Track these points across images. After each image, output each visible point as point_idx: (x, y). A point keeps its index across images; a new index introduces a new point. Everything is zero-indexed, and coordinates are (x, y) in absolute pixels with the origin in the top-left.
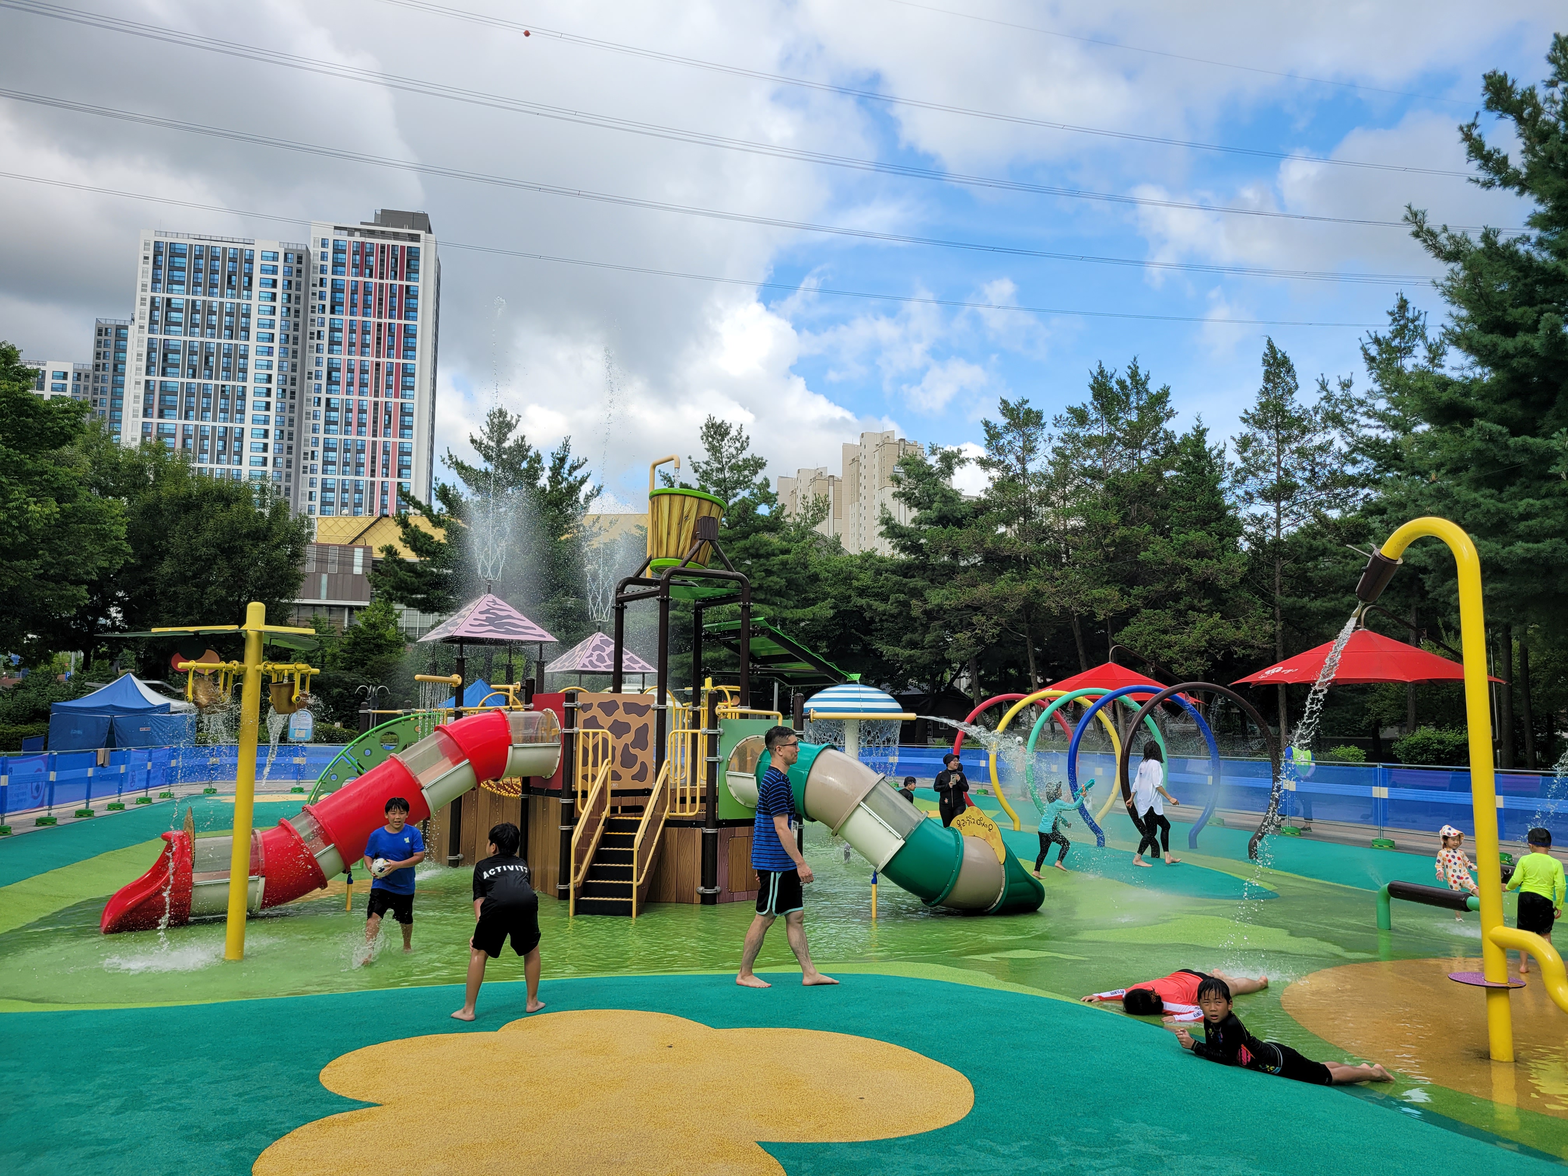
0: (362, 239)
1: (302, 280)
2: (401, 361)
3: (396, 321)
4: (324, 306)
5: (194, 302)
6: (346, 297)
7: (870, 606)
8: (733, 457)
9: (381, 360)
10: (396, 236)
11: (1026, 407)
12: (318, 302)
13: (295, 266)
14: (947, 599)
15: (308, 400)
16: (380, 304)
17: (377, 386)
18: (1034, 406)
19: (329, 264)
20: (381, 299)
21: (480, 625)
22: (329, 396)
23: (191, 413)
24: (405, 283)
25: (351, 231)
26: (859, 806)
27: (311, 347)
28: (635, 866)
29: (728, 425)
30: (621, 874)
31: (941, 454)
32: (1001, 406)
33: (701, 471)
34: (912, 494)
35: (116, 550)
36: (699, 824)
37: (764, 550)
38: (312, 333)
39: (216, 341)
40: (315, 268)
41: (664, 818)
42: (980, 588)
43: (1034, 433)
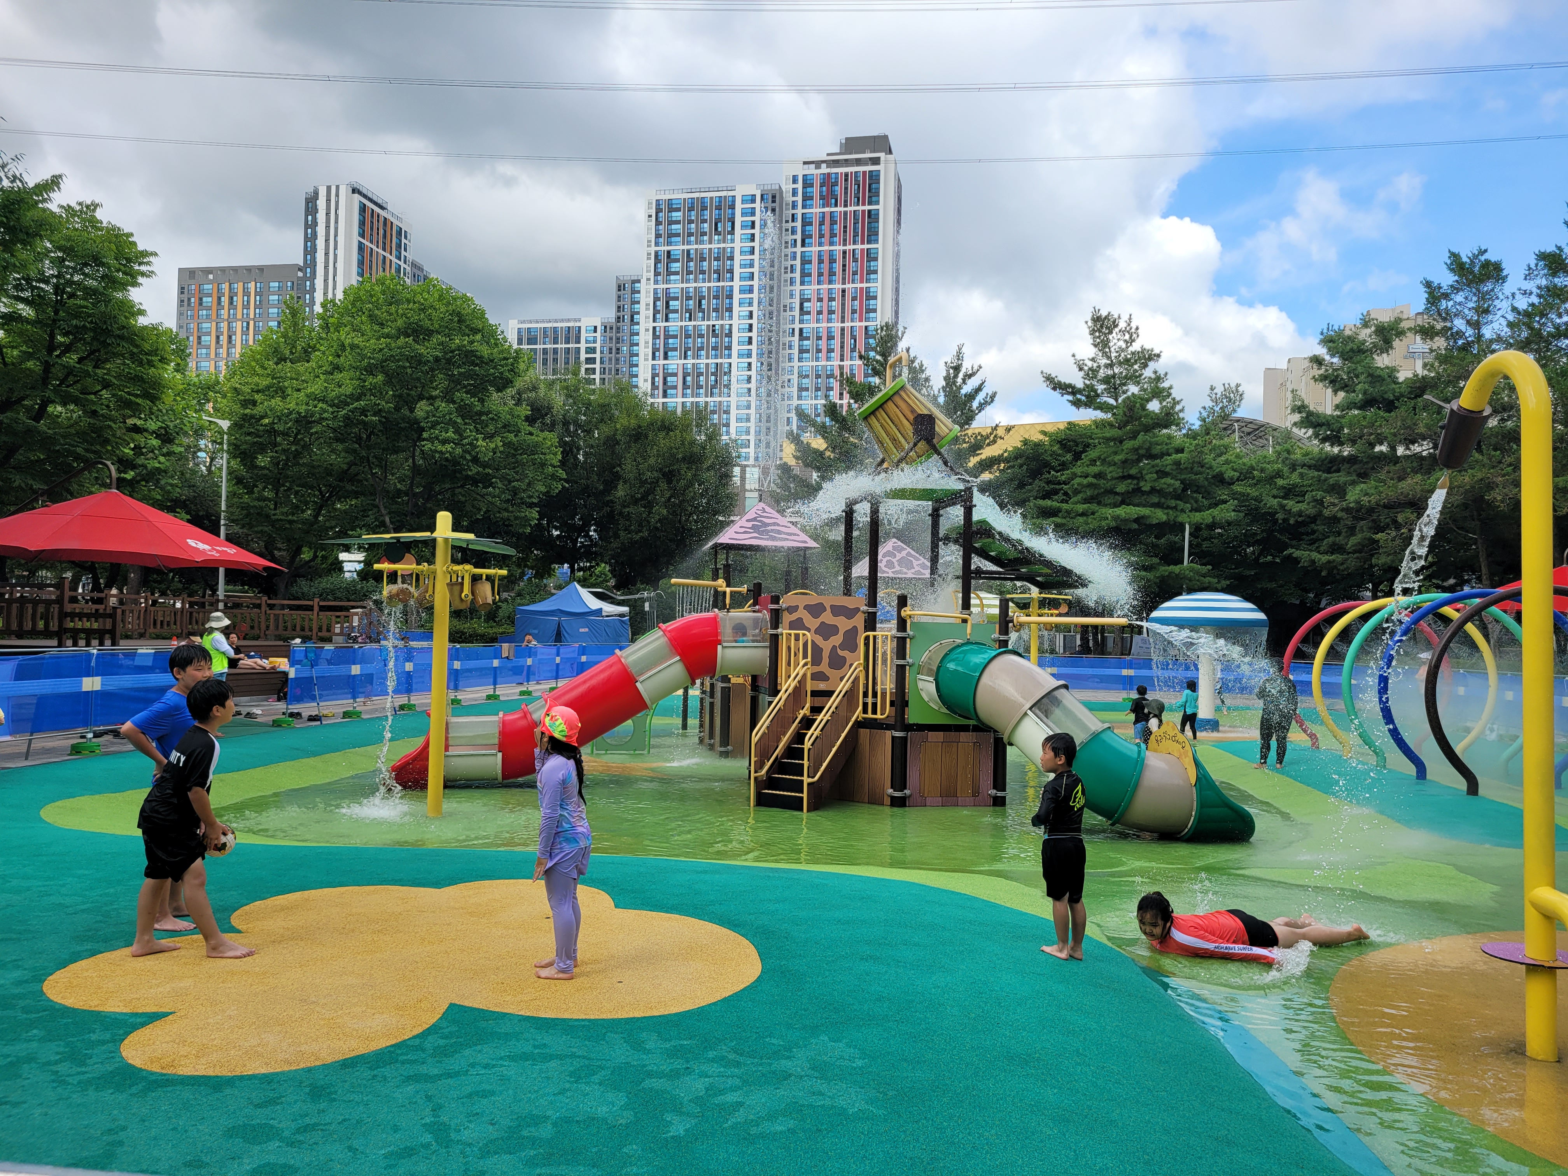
0: (828, 170)
2: (865, 285)
3: (859, 247)
4: (795, 241)
5: (688, 251)
6: (814, 229)
7: (1283, 507)
8: (1123, 350)
9: (847, 286)
10: (858, 162)
11: (1483, 258)
12: (791, 237)
13: (770, 205)
14: (1367, 494)
15: (784, 332)
16: (845, 232)
17: (843, 312)
18: (1492, 256)
19: (799, 198)
20: (845, 227)
21: (745, 532)
22: (802, 326)
23: (689, 353)
24: (867, 208)
25: (818, 164)
26: (1026, 714)
27: (786, 281)
28: (806, 763)
29: (1116, 316)
30: (799, 770)
31: (1376, 326)
32: (1449, 262)
33: (1086, 368)
34: (1337, 376)
35: (553, 477)
36: (889, 727)
37: (1157, 450)
38: (786, 268)
39: (707, 284)
40: (787, 204)
41: (853, 719)
42: (1409, 481)
43: (1492, 290)
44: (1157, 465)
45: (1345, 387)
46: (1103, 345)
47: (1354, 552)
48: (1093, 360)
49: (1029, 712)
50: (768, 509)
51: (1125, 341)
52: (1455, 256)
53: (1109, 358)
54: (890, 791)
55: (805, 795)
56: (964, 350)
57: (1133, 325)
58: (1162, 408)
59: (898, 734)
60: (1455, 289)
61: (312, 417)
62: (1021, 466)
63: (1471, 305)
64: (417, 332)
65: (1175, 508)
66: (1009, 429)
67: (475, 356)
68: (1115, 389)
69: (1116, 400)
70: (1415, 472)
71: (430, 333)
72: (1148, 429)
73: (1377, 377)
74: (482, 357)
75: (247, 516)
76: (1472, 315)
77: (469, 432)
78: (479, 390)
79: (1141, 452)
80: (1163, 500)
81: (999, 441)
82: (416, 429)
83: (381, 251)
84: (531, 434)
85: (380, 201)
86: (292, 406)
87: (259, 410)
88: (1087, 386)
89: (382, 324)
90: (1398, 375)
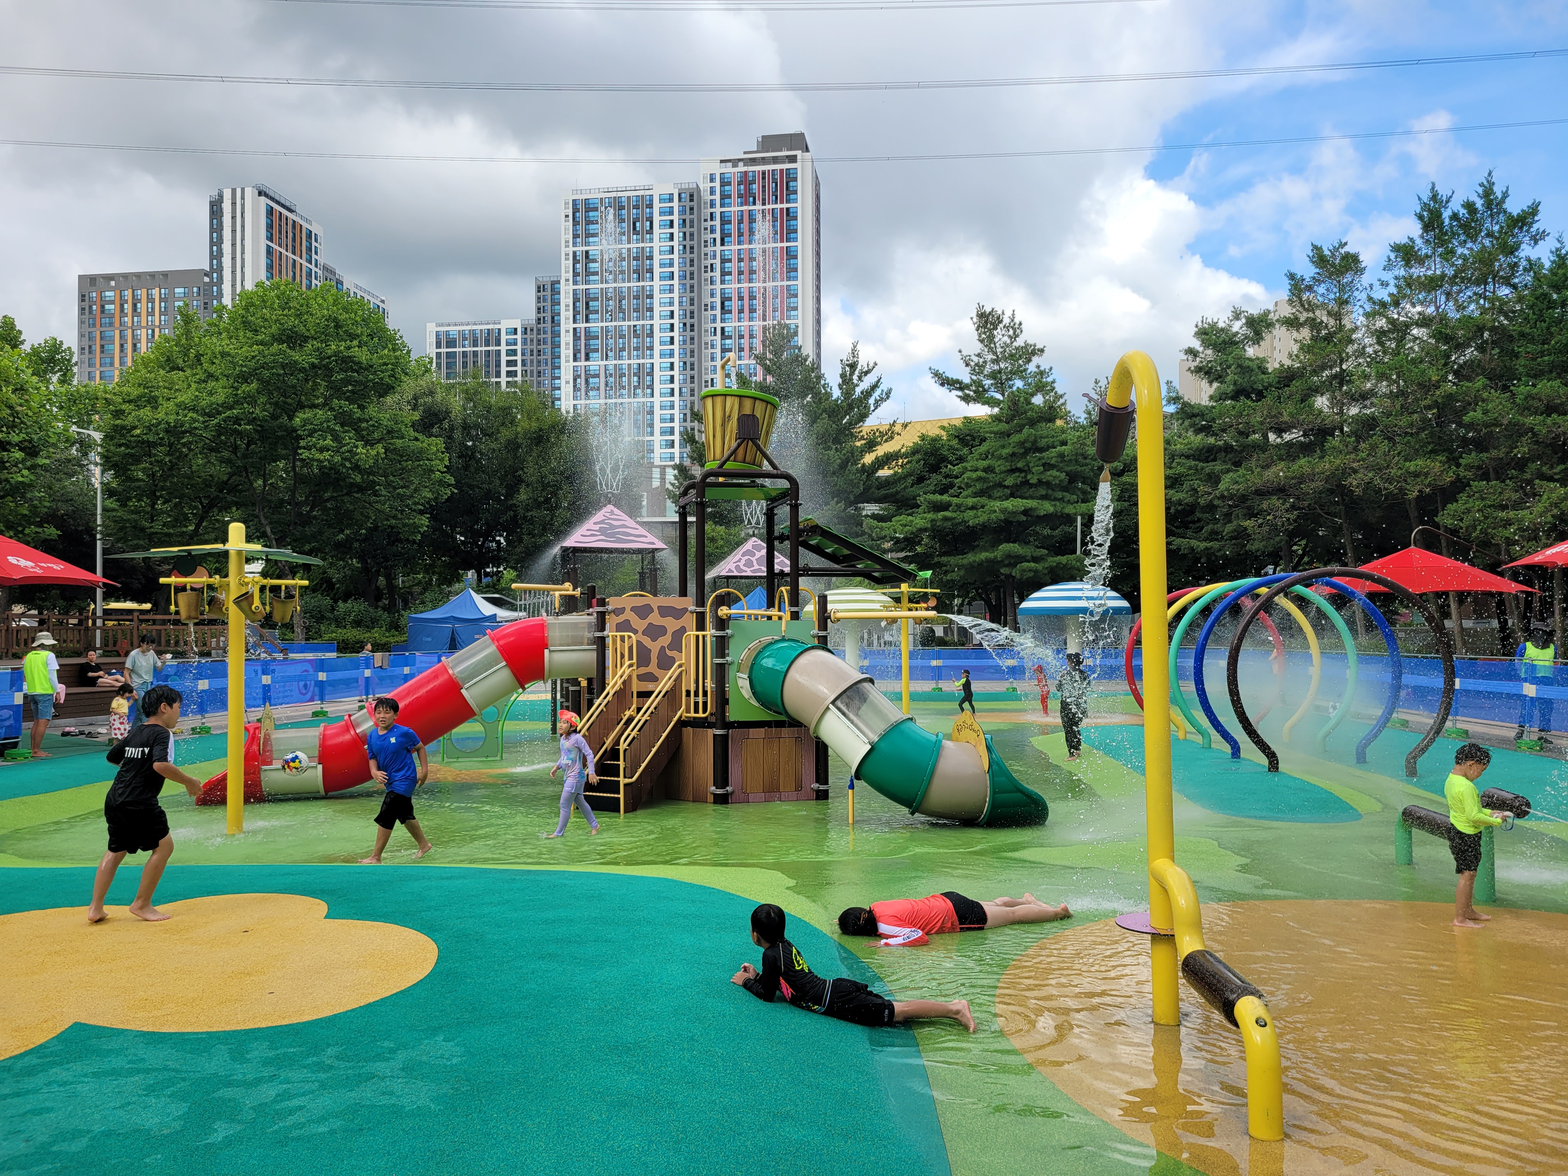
0: (745, 169)
1: (695, 217)
2: (785, 283)
4: (715, 239)
6: (733, 228)
8: (1008, 346)
10: (775, 160)
11: (1343, 251)
12: (709, 237)
13: (688, 204)
14: (1237, 482)
15: (706, 331)
18: (1352, 249)
19: (717, 197)
21: (592, 535)
22: (723, 325)
24: (785, 206)
25: (735, 162)
26: (828, 708)
27: (706, 280)
28: (621, 763)
29: (1000, 312)
30: (615, 771)
31: (1247, 318)
32: (1311, 254)
33: (972, 364)
34: (1211, 368)
35: (441, 483)
36: (711, 725)
37: (1043, 443)
38: (706, 267)
39: (627, 285)
40: (705, 203)
41: (675, 719)
42: (1274, 469)
43: (1352, 282)
44: (1042, 458)
45: (1219, 378)
46: (988, 340)
47: (1232, 538)
48: (979, 355)
49: (831, 706)
50: (616, 511)
51: (1009, 336)
52: (1317, 248)
53: (995, 353)
54: (714, 788)
55: (621, 796)
56: (858, 347)
57: (1017, 320)
58: (1045, 402)
59: (719, 732)
60: (1317, 281)
61: (182, 426)
62: (918, 462)
63: (1332, 296)
64: (293, 339)
65: (1061, 500)
66: (905, 426)
67: (353, 362)
68: (1002, 384)
69: (1003, 395)
70: (1281, 459)
71: (306, 339)
72: (1032, 423)
73: (1245, 368)
74: (359, 363)
75: (122, 529)
76: (1333, 306)
77: (349, 438)
78: (359, 396)
79: (1027, 445)
80: (1050, 492)
81: (896, 437)
82: (292, 438)
83: (290, 255)
84: (417, 439)
85: (288, 204)
86: (161, 416)
87: (129, 420)
88: (974, 381)
89: (256, 331)
90: (1268, 366)
